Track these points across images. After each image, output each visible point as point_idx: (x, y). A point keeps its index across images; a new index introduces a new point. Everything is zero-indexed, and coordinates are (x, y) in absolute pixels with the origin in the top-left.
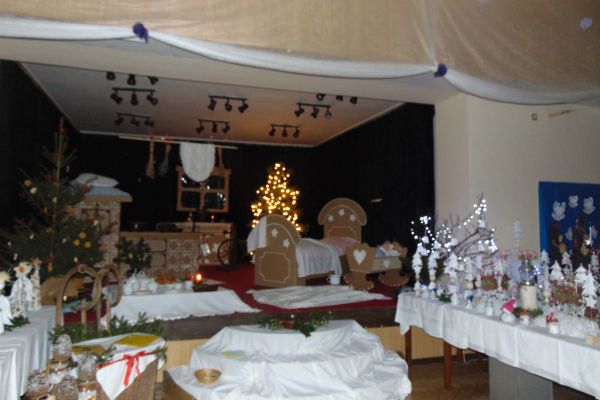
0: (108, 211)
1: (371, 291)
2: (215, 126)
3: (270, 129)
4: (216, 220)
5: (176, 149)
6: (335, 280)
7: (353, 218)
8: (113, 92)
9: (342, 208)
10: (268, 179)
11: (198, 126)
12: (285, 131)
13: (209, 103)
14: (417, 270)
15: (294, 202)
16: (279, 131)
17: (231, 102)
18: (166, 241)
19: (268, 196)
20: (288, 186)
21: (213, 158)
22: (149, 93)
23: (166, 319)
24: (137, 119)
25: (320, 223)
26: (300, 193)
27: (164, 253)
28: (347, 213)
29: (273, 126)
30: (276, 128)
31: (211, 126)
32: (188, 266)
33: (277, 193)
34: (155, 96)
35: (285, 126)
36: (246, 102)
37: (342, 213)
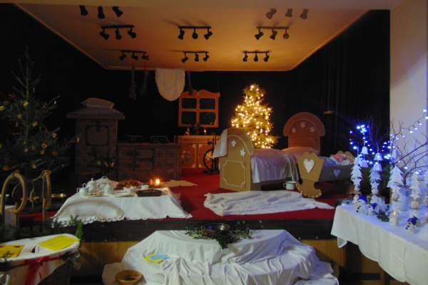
0: (107, 127)
1: (318, 199)
2: (197, 56)
3: (244, 55)
4: (208, 134)
5: (153, 74)
6: (289, 186)
7: (312, 130)
8: (102, 30)
9: (303, 121)
10: (244, 99)
11: (184, 57)
12: (256, 56)
13: (179, 33)
14: (357, 182)
15: (267, 118)
16: (251, 56)
17: (198, 31)
18: (153, 150)
19: (243, 113)
20: (261, 104)
21: (184, 80)
22: (129, 29)
23: (102, 221)
24: (136, 54)
25: (285, 135)
26: (272, 110)
27: (152, 160)
28: (308, 125)
29: (246, 52)
30: (247, 54)
31: (193, 56)
32: (172, 170)
33: (251, 111)
34: (134, 31)
35: (256, 52)
36: (210, 30)
37: (303, 125)
